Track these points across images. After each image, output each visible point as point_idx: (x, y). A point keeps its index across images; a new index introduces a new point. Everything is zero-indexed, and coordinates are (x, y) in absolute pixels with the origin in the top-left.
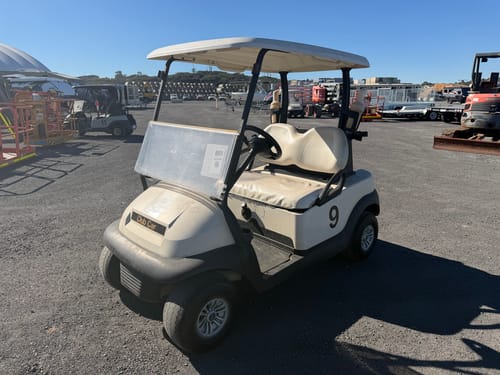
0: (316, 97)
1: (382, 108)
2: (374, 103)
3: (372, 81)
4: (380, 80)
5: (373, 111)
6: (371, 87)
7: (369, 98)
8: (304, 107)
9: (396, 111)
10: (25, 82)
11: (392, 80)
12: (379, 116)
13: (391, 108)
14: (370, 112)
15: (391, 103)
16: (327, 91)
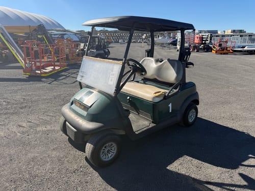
0: (197, 41)
1: (234, 47)
2: (229, 44)
3: (229, 32)
4: (234, 31)
5: (228, 49)
6: (228, 36)
7: (226, 42)
8: (190, 46)
9: (242, 49)
10: (57, 35)
11: (241, 31)
12: (232, 51)
13: (239, 47)
14: (226, 49)
15: (239, 44)
16: (203, 38)
